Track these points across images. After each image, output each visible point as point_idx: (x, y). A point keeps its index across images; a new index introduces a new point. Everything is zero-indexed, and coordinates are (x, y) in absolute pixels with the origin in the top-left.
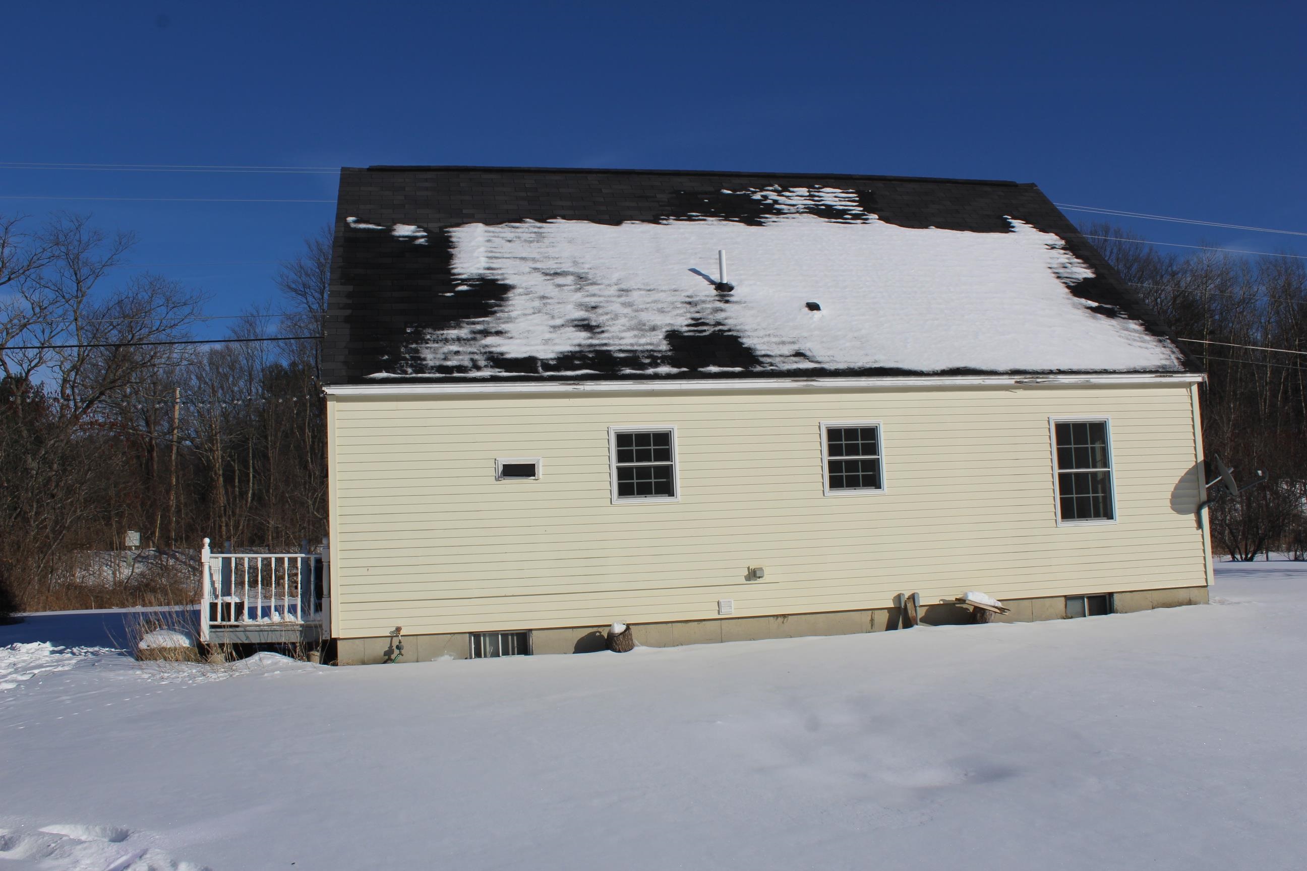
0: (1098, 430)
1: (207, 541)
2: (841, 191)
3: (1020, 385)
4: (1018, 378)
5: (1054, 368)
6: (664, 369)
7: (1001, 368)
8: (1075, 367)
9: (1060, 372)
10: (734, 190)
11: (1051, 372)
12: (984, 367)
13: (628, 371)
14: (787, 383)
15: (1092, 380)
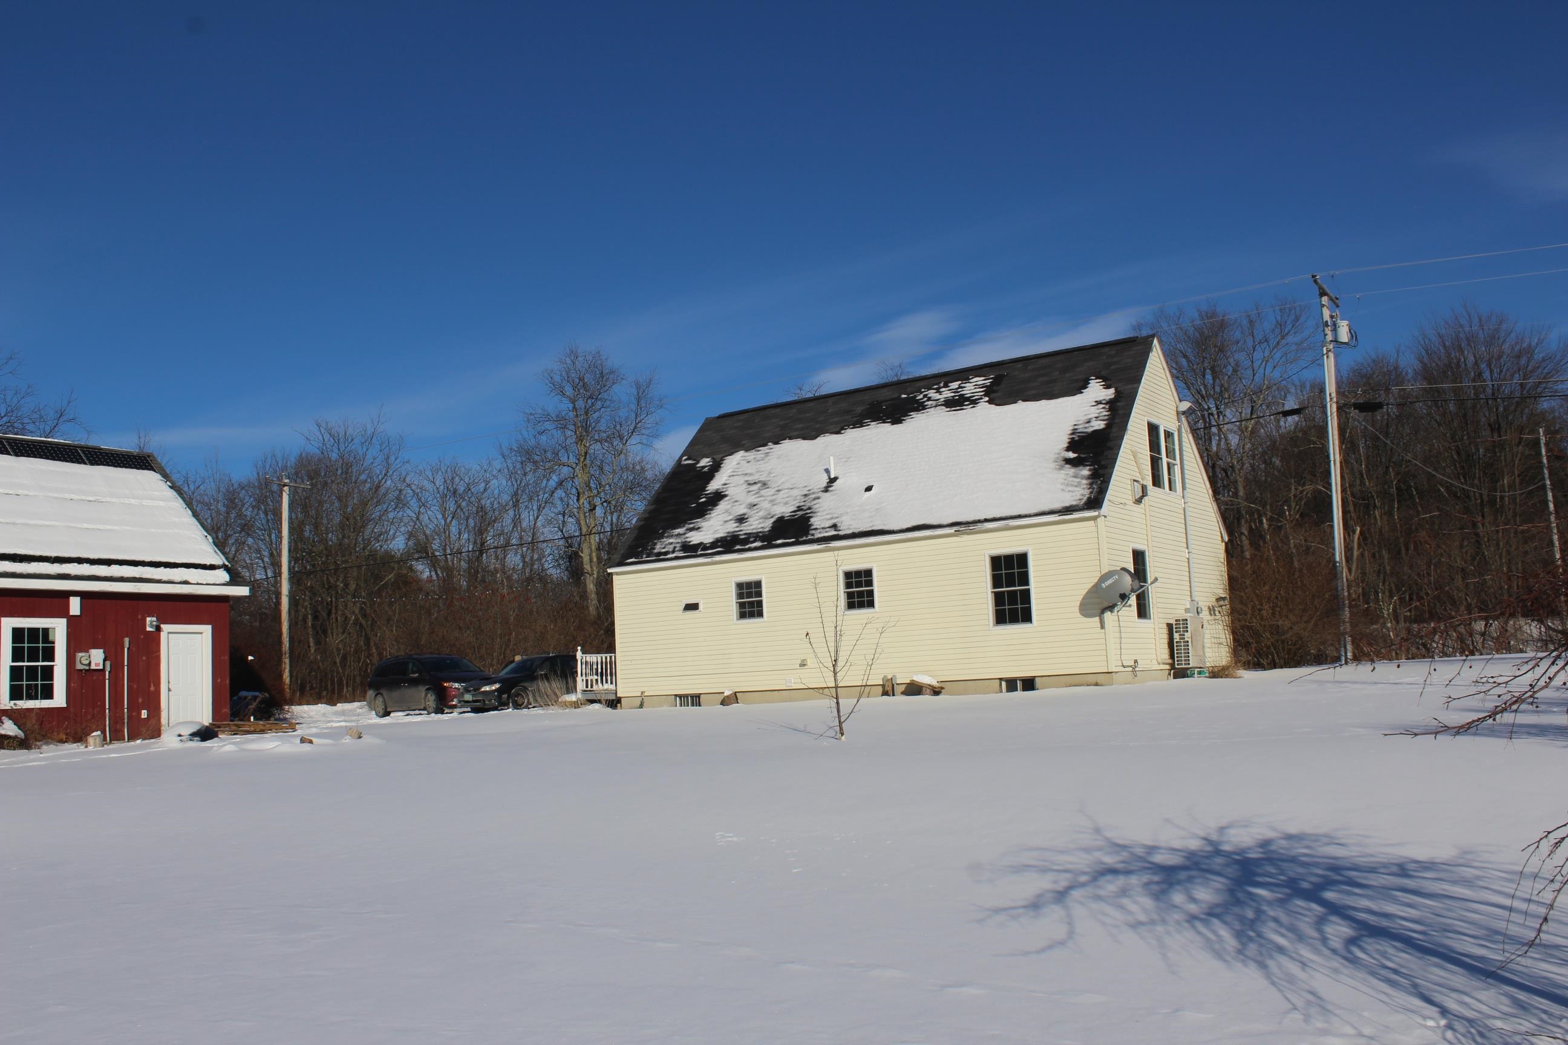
0: (1021, 559)
1: (579, 648)
2: (983, 378)
3: (958, 533)
4: (956, 528)
5: (982, 518)
6: (758, 544)
7: (945, 522)
8: (998, 516)
9: (986, 520)
10: (908, 394)
11: (979, 521)
12: (935, 523)
13: (738, 547)
14: (815, 547)
15: (1010, 524)
